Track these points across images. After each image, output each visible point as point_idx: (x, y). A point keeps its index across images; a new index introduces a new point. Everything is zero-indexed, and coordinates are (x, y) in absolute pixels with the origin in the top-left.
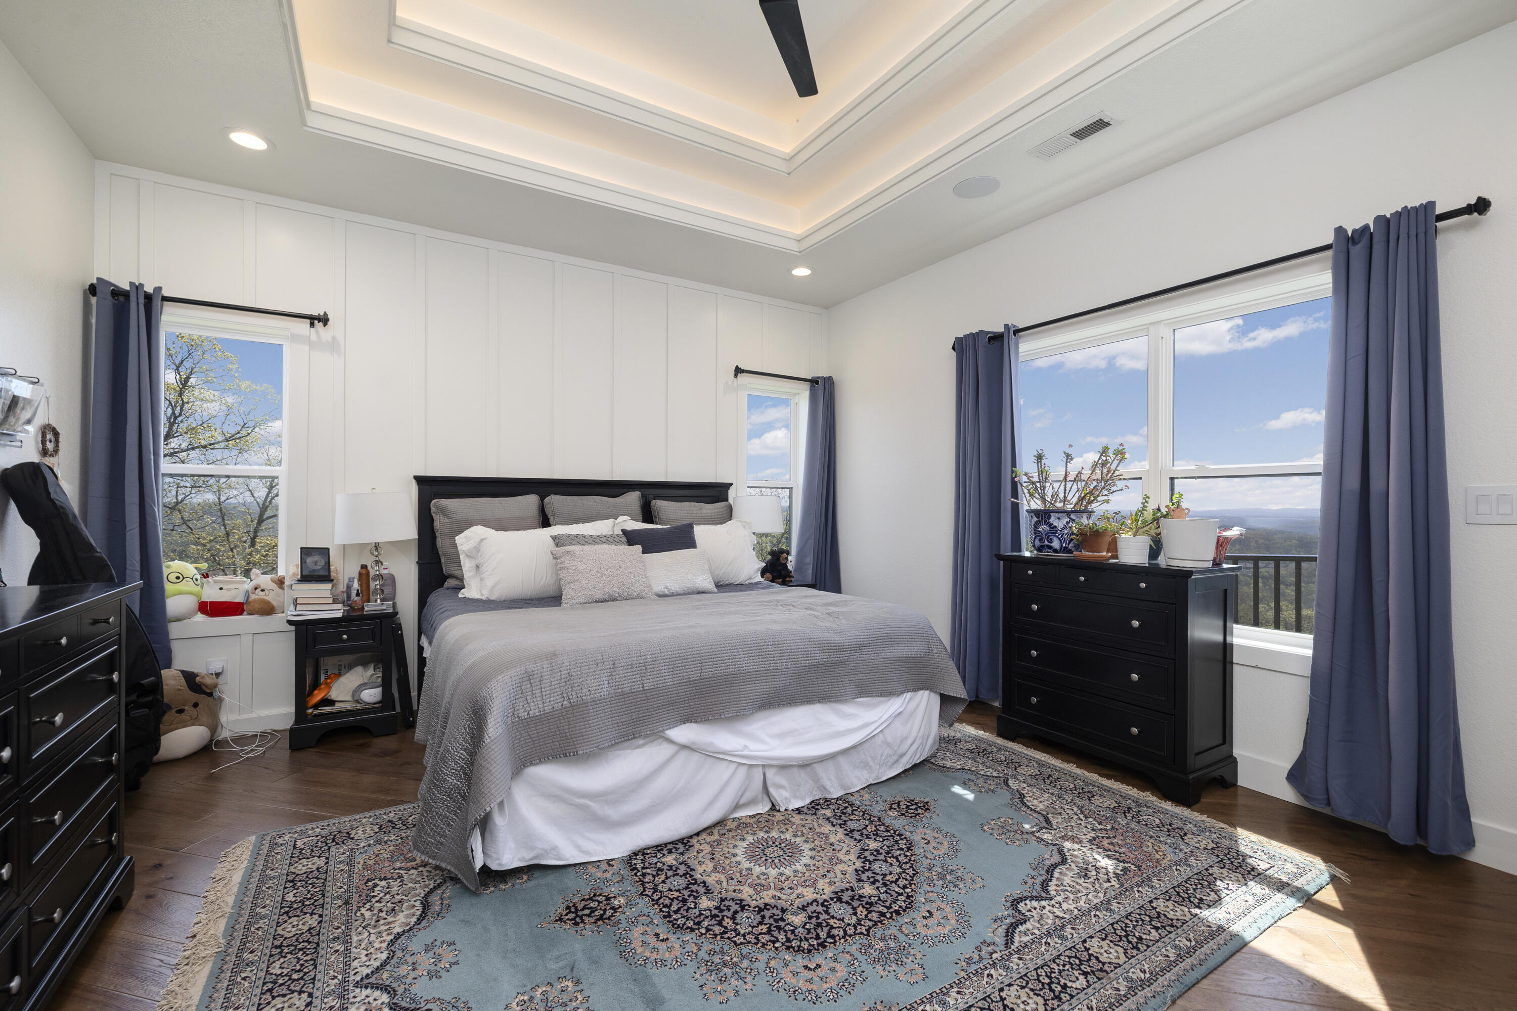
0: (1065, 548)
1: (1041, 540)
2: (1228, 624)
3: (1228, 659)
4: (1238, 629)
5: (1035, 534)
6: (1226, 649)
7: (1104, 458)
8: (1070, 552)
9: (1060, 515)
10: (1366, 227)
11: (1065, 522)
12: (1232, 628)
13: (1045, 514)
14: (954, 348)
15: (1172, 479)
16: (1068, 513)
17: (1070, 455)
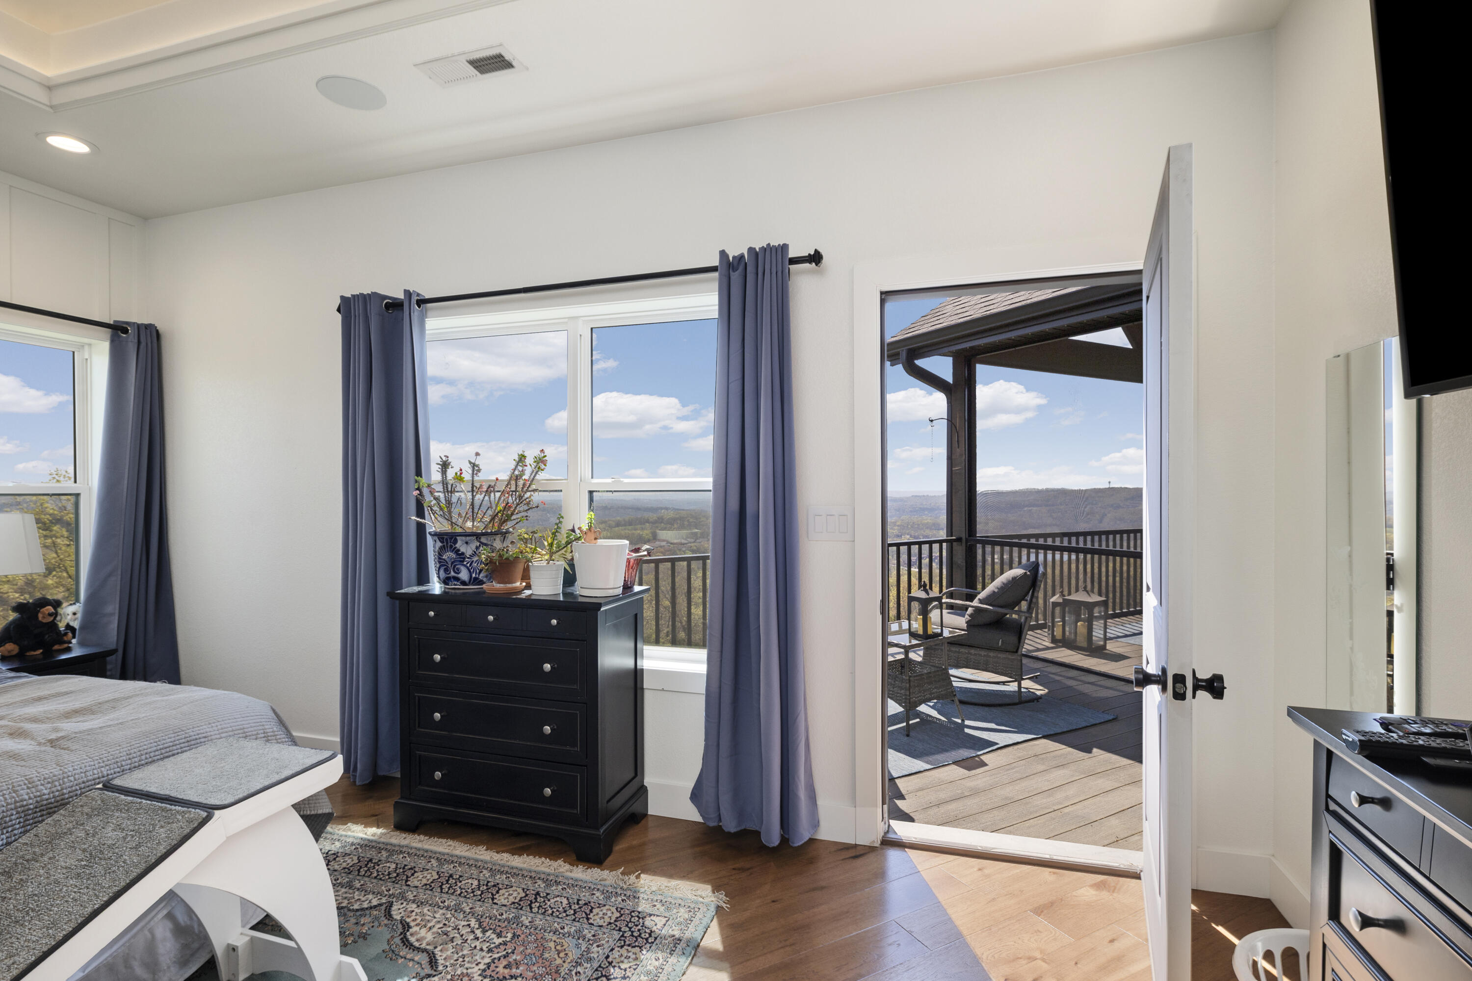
0: (476, 579)
1: (446, 570)
2: (639, 645)
3: (639, 685)
4: (648, 650)
5: (440, 562)
6: (637, 674)
7: (520, 468)
8: (481, 582)
9: (468, 538)
10: (742, 256)
11: (474, 548)
12: (642, 650)
13: (451, 539)
14: (339, 310)
15: (591, 492)
16: (478, 536)
17: (477, 466)
